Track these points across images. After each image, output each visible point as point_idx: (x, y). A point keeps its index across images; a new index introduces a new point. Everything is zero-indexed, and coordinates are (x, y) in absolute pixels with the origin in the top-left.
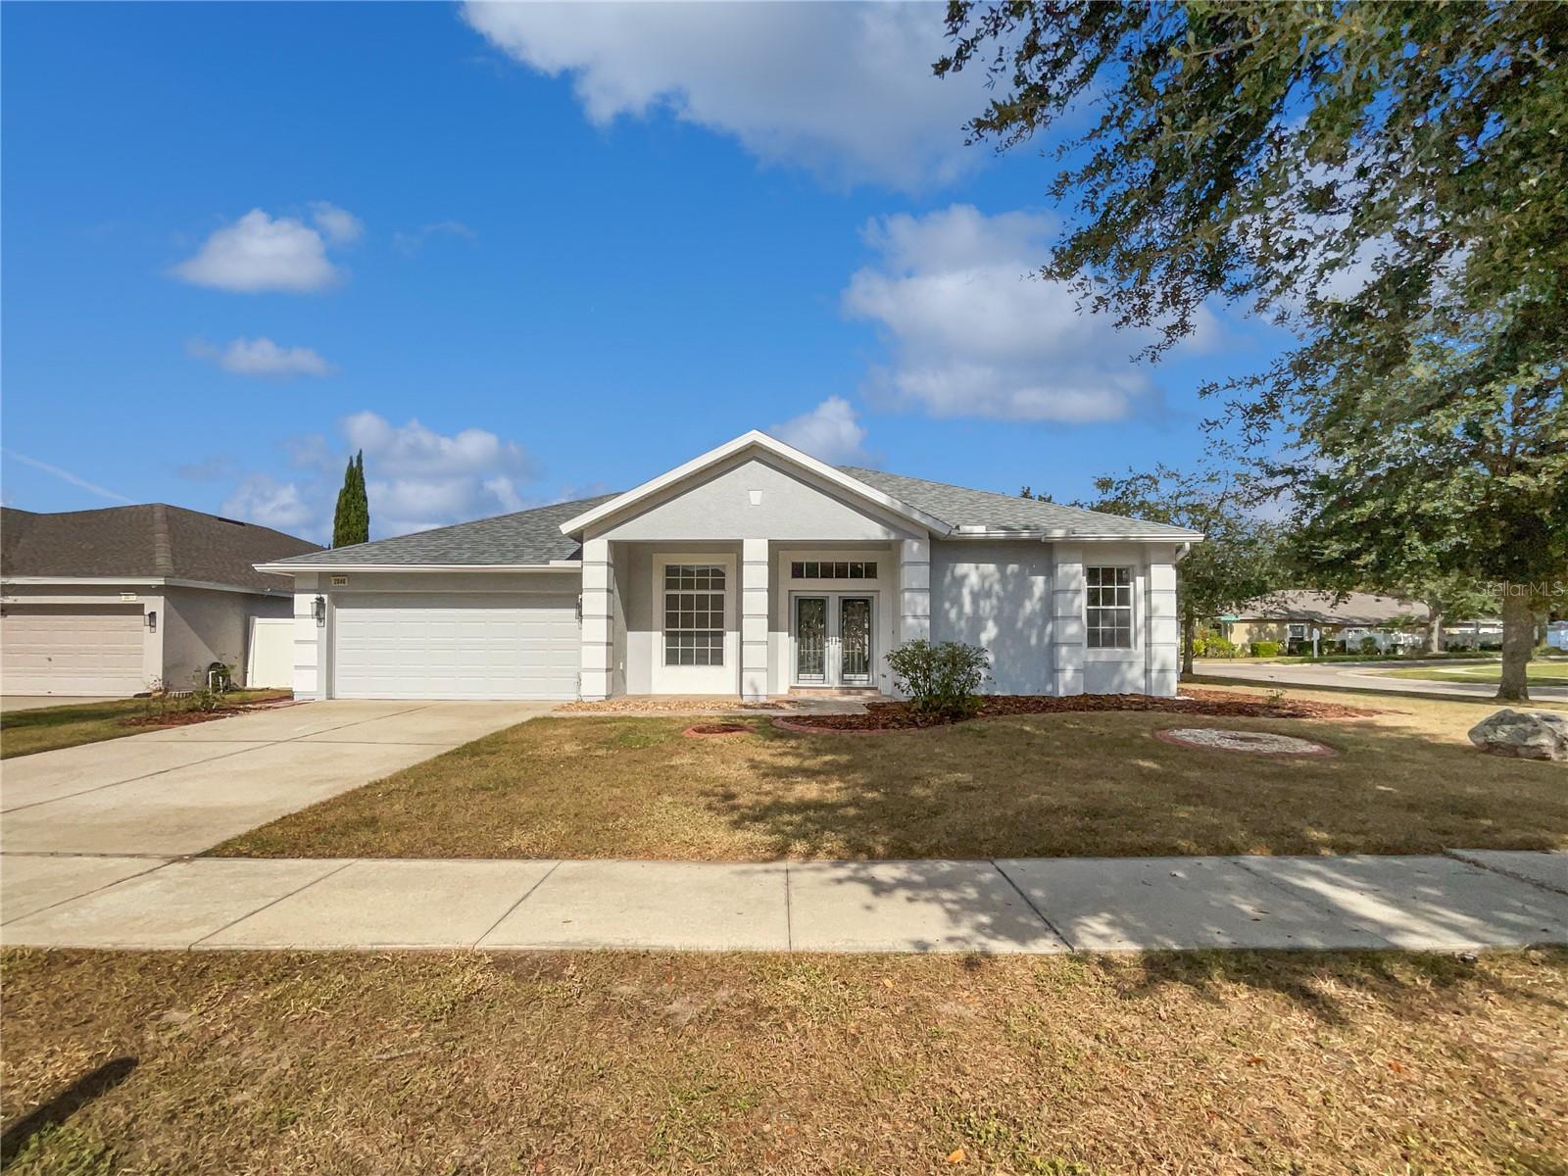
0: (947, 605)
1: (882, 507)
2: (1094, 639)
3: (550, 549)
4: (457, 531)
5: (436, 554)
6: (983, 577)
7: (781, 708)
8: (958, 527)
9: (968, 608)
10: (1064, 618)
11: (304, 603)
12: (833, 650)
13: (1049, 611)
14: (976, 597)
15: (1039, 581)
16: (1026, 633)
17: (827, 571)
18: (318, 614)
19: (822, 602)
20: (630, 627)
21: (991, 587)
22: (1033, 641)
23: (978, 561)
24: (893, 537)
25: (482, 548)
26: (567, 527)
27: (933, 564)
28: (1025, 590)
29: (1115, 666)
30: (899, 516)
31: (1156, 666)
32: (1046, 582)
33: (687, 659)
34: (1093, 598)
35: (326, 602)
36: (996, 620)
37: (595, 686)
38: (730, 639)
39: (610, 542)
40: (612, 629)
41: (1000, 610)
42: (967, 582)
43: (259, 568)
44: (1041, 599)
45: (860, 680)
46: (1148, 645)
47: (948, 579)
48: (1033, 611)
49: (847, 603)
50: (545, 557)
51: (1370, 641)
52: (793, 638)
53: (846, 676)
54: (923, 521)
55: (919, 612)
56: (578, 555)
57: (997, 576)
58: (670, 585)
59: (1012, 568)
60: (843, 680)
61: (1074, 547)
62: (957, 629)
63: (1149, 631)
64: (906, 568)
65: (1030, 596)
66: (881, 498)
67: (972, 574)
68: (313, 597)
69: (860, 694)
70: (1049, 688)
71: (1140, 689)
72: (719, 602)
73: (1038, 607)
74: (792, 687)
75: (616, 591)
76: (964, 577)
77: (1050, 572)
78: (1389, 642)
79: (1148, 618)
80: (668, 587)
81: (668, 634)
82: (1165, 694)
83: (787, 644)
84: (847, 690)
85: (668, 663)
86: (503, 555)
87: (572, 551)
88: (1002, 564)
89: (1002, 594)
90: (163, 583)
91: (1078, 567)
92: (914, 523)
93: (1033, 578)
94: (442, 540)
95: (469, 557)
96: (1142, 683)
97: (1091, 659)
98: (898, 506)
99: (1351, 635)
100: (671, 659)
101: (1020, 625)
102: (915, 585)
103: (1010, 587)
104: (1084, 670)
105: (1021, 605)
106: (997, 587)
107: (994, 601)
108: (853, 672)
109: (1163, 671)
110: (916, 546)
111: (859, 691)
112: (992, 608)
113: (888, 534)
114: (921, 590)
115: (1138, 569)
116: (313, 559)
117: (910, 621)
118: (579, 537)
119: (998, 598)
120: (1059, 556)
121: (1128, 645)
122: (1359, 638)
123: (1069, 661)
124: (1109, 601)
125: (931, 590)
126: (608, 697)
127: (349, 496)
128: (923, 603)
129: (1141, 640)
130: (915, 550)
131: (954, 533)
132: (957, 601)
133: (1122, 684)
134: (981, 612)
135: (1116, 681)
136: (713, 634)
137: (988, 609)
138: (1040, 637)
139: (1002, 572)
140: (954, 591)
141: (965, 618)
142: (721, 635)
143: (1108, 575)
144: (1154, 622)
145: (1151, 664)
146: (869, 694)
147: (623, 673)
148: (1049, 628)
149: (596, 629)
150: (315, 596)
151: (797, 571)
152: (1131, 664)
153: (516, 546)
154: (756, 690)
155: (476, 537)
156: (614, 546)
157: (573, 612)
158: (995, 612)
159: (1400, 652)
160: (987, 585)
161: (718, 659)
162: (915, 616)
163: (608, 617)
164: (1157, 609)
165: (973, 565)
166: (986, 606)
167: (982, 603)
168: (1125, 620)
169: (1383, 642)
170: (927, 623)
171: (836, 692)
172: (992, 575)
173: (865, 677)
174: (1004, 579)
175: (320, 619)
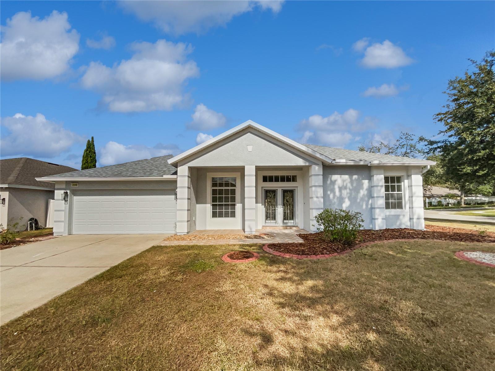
0: (329, 192)
1: (303, 152)
2: (388, 206)
3: (164, 171)
4: (128, 164)
5: (116, 173)
6: (344, 181)
7: (263, 238)
8: (334, 160)
9: (337, 193)
10: (377, 197)
11: (59, 194)
12: (280, 210)
13: (370, 195)
14: (340, 189)
15: (366, 183)
16: (361, 204)
17: (277, 179)
18: (64, 199)
19: (274, 192)
20: (198, 202)
21: (347, 184)
22: (364, 207)
23: (341, 174)
24: (307, 164)
25: (136, 171)
26: (170, 161)
27: (324, 175)
28: (360, 186)
29: (397, 217)
30: (310, 155)
31: (415, 217)
32: (369, 182)
33: (221, 215)
34: (387, 189)
35: (69, 194)
36: (349, 198)
37: (183, 229)
38: (239, 207)
39: (189, 167)
40: (190, 204)
41: (351, 194)
42: (337, 183)
43: (38, 179)
44: (367, 190)
45: (290, 223)
46: (411, 208)
47: (329, 182)
48: (364, 195)
49: (285, 192)
50: (162, 174)
51: (440, 202)
52: (263, 206)
53: (285, 221)
54: (321, 157)
55: (319, 196)
56: (176, 173)
57: (349, 180)
58: (214, 185)
59: (355, 177)
60: (284, 223)
61: (381, 167)
62: (333, 202)
63: (411, 202)
64: (313, 177)
65: (363, 189)
66: (303, 148)
67: (339, 179)
68: (62, 192)
69: (291, 228)
70: (371, 226)
71: (408, 226)
72: (233, 192)
73: (366, 193)
74: (263, 226)
75: (192, 188)
76: (335, 181)
77: (370, 178)
78: (446, 202)
79: (411, 197)
80: (213, 186)
81: (213, 205)
82: (420, 228)
83: (261, 209)
84: (286, 227)
85: (213, 216)
86: (145, 173)
87: (173, 172)
88: (351, 175)
89: (351, 188)
90: (7, 186)
91: (382, 176)
92: (316, 158)
93: (364, 181)
94: (120, 168)
95: (130, 175)
96: (409, 224)
97: (388, 214)
98: (310, 151)
99: (433, 200)
100: (214, 215)
101: (358, 200)
102: (317, 184)
103: (355, 185)
104: (386, 219)
105: (358, 192)
106: (349, 185)
107: (348, 190)
108: (288, 219)
109: (418, 219)
110: (317, 168)
111: (291, 227)
112: (347, 193)
113: (305, 163)
114: (320, 186)
115: (405, 177)
116: (63, 175)
117: (315, 199)
118: (176, 165)
119: (350, 189)
120: (374, 172)
121: (401, 208)
122: (436, 201)
123: (379, 215)
124: (393, 190)
125: (323, 186)
126: (188, 233)
127: (88, 152)
128: (320, 191)
129: (408, 206)
130: (316, 170)
131: (334, 162)
132: (333, 191)
133: (400, 224)
134: (343, 195)
135: (398, 223)
136: (231, 205)
137: (345, 194)
138: (367, 205)
139: (351, 179)
140: (332, 187)
141: (336, 198)
142: (234, 205)
143: (393, 179)
144: (414, 199)
145: (413, 216)
146: (294, 228)
147: (195, 222)
148: (370, 201)
149: (183, 204)
150: (64, 191)
151: (265, 179)
152: (404, 216)
153: (151, 170)
154: (251, 229)
155: (135, 167)
156: (190, 169)
157: (173, 197)
158: (349, 195)
159: (450, 206)
160: (345, 184)
161: (233, 215)
162: (317, 197)
163: (188, 199)
164: (415, 194)
165: (339, 176)
166: (345, 193)
167: (343, 191)
168: (400, 198)
169: (444, 202)
170: (322, 200)
171: (281, 228)
172: (347, 180)
173: (292, 221)
174: (352, 182)
175: (66, 201)
